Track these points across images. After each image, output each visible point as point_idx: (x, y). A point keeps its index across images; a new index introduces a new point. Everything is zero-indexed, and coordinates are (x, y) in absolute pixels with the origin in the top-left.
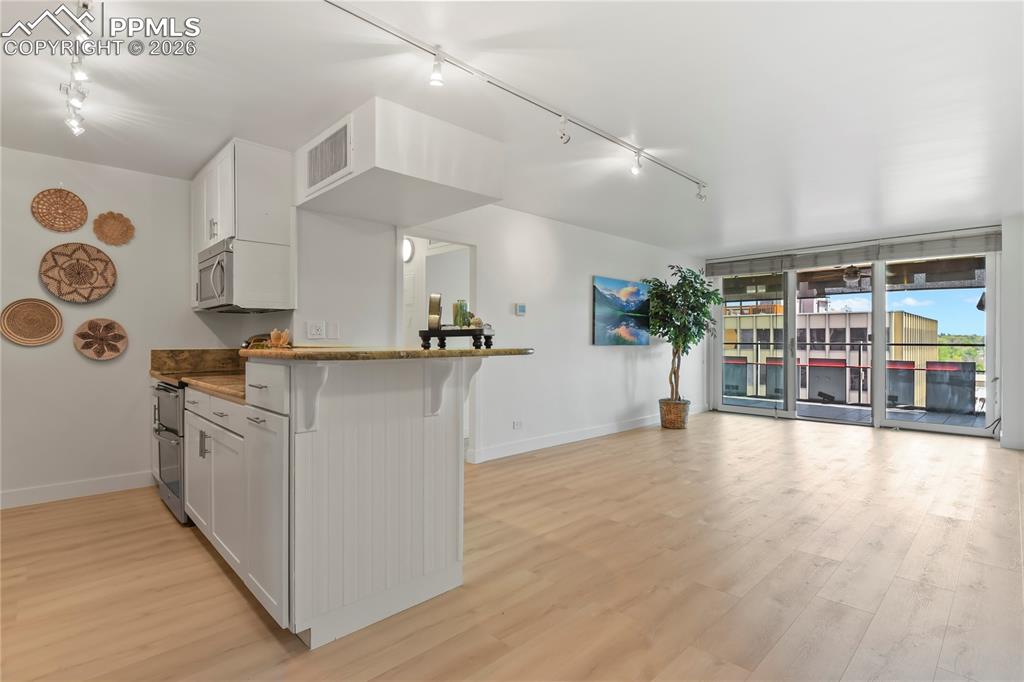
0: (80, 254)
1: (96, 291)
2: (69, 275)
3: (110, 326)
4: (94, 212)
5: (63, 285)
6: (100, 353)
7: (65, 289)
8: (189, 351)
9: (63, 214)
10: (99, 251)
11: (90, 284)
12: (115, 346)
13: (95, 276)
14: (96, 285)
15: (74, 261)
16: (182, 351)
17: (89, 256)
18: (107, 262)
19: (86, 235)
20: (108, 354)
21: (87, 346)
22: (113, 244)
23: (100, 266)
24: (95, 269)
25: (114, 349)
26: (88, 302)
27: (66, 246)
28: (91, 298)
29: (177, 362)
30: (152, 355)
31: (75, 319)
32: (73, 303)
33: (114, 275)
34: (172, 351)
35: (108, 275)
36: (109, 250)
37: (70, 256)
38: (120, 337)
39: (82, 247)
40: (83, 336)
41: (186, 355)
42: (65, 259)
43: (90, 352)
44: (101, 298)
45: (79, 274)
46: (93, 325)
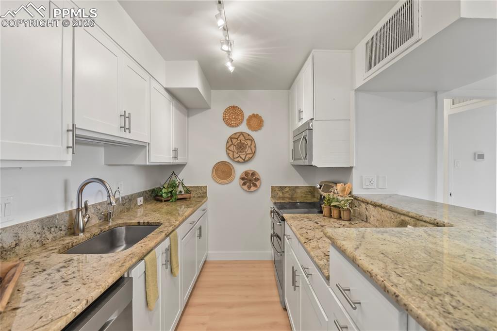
0: (241, 138)
1: (248, 156)
2: (237, 148)
3: (253, 174)
4: (247, 115)
5: (235, 153)
6: (249, 187)
7: (236, 155)
8: (289, 187)
9: (235, 118)
10: (249, 135)
11: (246, 152)
12: (256, 184)
13: (247, 148)
14: (247, 153)
15: (239, 141)
16: (285, 187)
17: (245, 138)
18: (252, 140)
19: (243, 128)
20: (253, 188)
21: (244, 184)
22: (254, 130)
23: (249, 142)
24: (247, 145)
25: (255, 185)
26: (245, 161)
27: (236, 134)
28: (246, 159)
29: (283, 193)
30: (272, 189)
31: (240, 170)
32: (239, 162)
33: (255, 147)
34: (280, 187)
35: (253, 147)
36: (254, 134)
37: (237, 139)
38: (257, 179)
39: (242, 134)
40: (243, 179)
41: (287, 189)
42: (236, 140)
43: (245, 187)
44: (250, 159)
45: (241, 147)
46: (246, 173)
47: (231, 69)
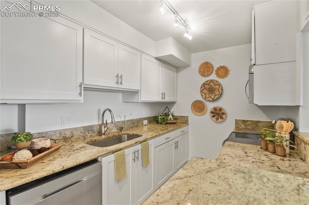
0: (212, 84)
1: (216, 96)
2: (208, 91)
3: (221, 109)
4: (216, 67)
5: (207, 95)
6: (217, 119)
7: (207, 96)
8: (251, 121)
9: (207, 70)
10: (217, 81)
11: (215, 94)
12: (222, 117)
13: (216, 90)
14: (216, 94)
15: (210, 86)
16: (248, 121)
17: (214, 84)
18: (220, 85)
19: (213, 77)
20: (220, 120)
21: (213, 116)
22: (221, 78)
23: (217, 87)
24: (216, 88)
25: (222, 118)
26: (214, 100)
27: (207, 81)
28: (214, 99)
29: (245, 125)
30: (236, 121)
31: (210, 106)
32: (209, 101)
33: (222, 90)
34: (243, 120)
35: (220, 90)
36: (221, 81)
37: (209, 85)
38: (223, 114)
39: (212, 81)
40: (212, 113)
41: (250, 123)
42: (207, 86)
43: (214, 119)
44: (218, 99)
45: (211, 90)
46: (215, 109)
47: (190, 38)
